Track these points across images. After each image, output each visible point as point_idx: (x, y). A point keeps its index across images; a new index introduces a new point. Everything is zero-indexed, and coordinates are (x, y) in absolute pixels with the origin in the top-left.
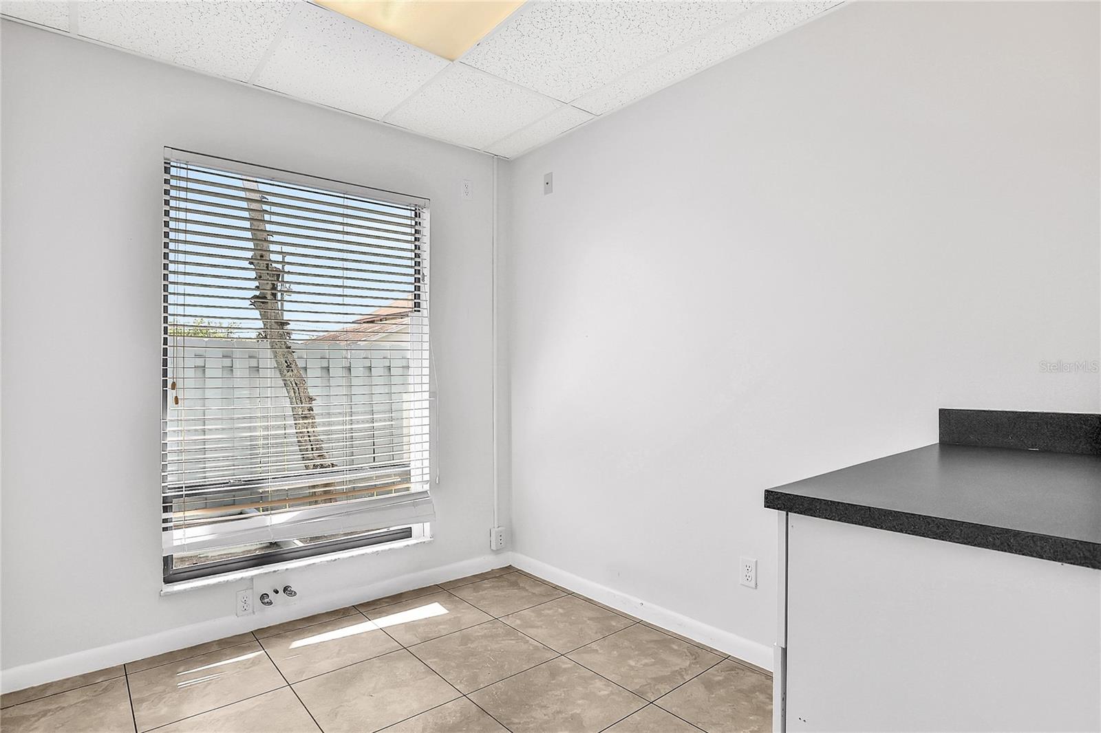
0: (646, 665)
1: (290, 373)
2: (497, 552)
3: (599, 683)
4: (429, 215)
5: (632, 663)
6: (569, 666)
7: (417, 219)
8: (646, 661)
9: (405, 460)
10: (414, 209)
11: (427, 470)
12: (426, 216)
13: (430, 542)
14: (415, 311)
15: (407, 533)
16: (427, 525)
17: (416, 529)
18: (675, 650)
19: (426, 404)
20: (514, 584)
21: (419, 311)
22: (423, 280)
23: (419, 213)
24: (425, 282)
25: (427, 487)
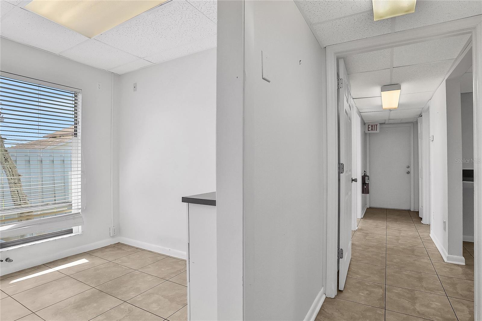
0: (168, 270)
1: (7, 163)
2: (113, 237)
3: (149, 277)
4: (81, 96)
5: (163, 269)
6: (138, 273)
7: (76, 98)
8: (168, 268)
9: (69, 200)
10: (74, 93)
11: (80, 204)
12: (80, 97)
13: (81, 234)
14: (75, 137)
15: (71, 231)
16: (80, 227)
17: (75, 229)
18: (180, 264)
19: (80, 176)
20: (120, 249)
21: (77, 137)
22: (78, 124)
23: (77, 95)
24: (79, 125)
25: (80, 211)
